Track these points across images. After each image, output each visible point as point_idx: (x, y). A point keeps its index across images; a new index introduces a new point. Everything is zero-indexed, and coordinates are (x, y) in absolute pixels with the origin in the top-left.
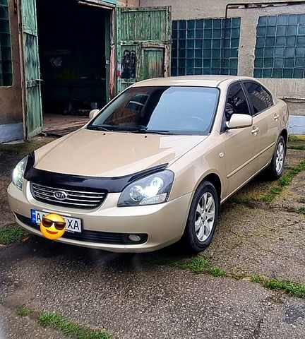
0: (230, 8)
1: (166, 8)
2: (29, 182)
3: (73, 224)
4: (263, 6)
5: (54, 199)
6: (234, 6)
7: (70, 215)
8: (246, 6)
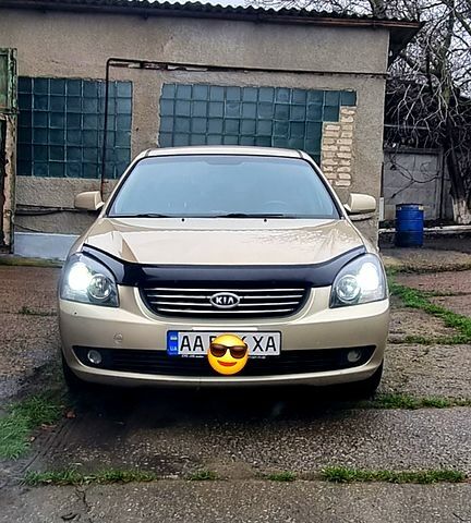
0: (113, 65)
1: (7, 50)
2: (136, 290)
3: (263, 344)
4: (169, 67)
5: (213, 308)
6: (122, 63)
7: (256, 329)
8: (143, 65)
